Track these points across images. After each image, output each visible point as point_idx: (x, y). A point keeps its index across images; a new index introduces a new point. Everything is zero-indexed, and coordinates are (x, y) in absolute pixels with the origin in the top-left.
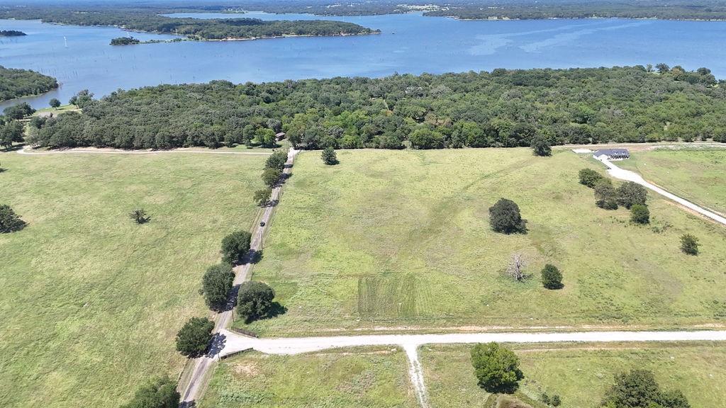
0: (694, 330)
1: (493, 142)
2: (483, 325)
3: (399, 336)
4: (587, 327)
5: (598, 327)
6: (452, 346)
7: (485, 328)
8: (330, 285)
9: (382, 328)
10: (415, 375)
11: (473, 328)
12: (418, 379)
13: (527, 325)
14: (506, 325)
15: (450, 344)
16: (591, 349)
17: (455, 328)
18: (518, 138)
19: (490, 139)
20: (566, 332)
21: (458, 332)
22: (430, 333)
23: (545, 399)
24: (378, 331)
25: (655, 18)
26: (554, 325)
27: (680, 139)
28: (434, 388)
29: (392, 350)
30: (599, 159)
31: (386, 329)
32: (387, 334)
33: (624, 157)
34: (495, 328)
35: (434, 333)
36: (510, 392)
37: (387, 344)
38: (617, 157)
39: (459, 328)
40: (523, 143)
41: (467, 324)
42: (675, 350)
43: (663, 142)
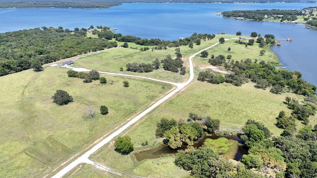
0: (151, 106)
1: (10, 71)
2: (100, 137)
3: (76, 160)
4: (128, 119)
5: (131, 118)
6: (100, 150)
7: (102, 138)
8: (12, 164)
9: (65, 163)
10: (100, 168)
11: (98, 140)
12: (102, 167)
13: (113, 129)
14: (107, 133)
15: (98, 150)
16: (137, 124)
17: (92, 144)
18: (22, 66)
19: (7, 70)
20: (125, 124)
21: (95, 145)
22: (87, 151)
23: (143, 144)
24: (64, 165)
25: (15, 8)
26: (120, 124)
27: (83, 53)
28: (112, 166)
29: (80, 166)
30: (64, 66)
31: (66, 162)
32: (70, 163)
33: (73, 63)
34: (105, 136)
35: (88, 151)
36: (133, 150)
37: (75, 166)
38: (70, 64)
39: (93, 144)
40: (25, 68)
41: (95, 140)
42: (153, 113)
43: (78, 56)
